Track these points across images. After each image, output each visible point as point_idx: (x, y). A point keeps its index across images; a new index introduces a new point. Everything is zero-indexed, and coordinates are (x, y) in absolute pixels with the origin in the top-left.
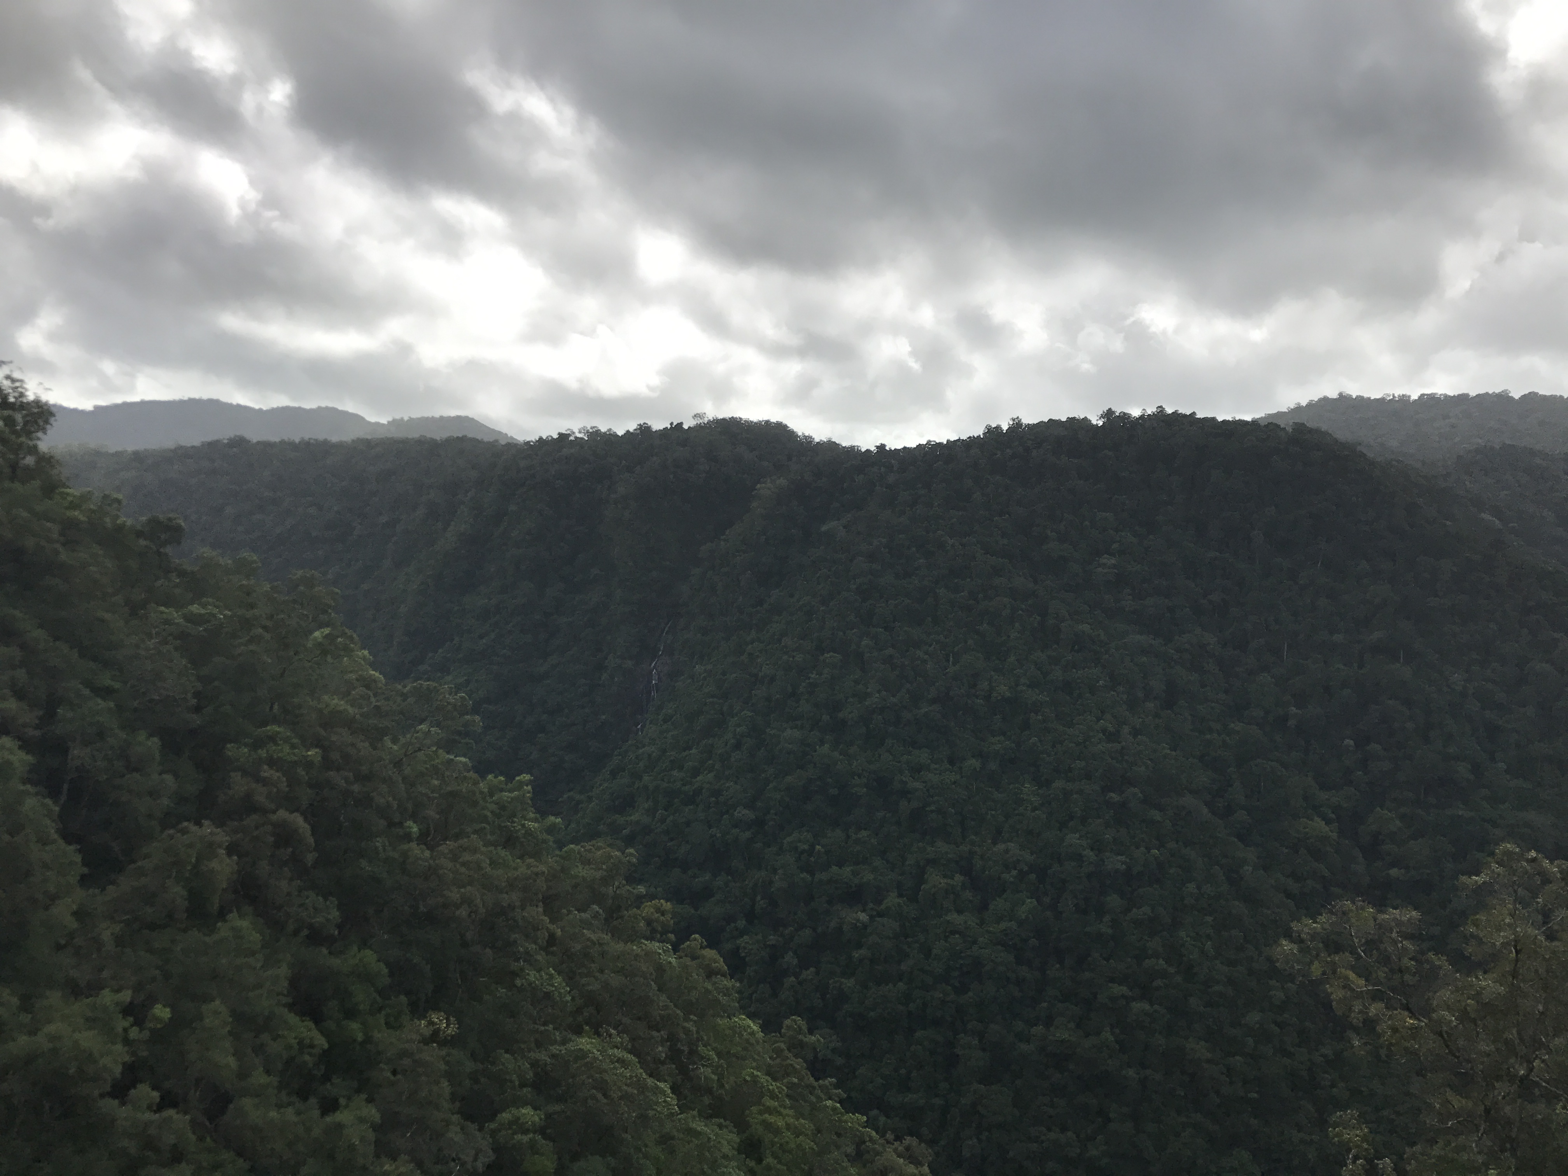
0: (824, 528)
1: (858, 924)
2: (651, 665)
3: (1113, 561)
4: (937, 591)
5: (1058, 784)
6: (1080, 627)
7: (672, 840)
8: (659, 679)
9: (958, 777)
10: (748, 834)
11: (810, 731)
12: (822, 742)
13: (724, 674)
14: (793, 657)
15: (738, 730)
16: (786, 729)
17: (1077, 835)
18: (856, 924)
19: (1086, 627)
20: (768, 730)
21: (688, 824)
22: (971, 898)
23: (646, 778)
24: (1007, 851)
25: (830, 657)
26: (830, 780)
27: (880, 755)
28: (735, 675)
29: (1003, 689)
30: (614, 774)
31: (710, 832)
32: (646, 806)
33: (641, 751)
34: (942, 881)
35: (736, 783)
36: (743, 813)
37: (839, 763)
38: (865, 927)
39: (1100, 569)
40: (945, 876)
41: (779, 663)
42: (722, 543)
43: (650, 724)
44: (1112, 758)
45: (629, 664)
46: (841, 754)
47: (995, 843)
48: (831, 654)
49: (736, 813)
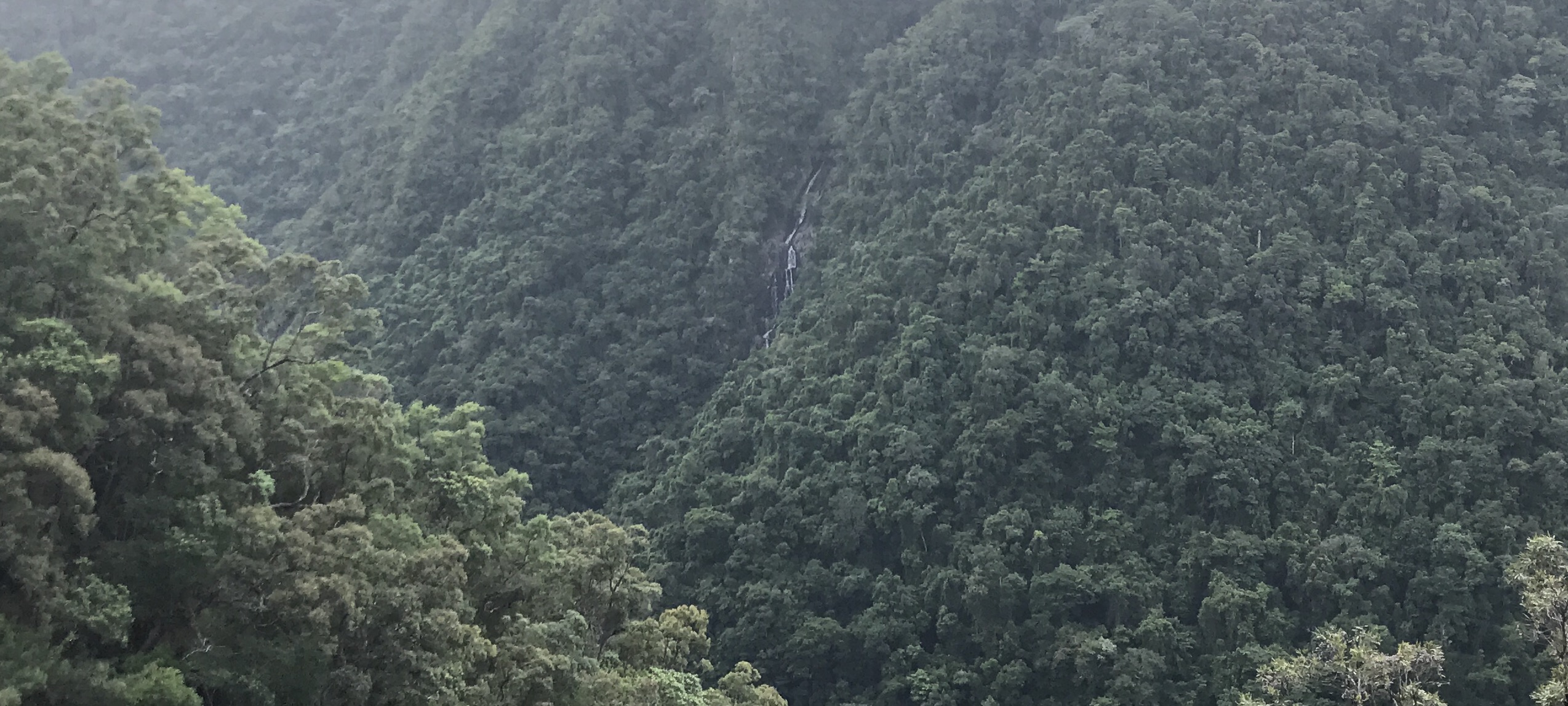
0: (1061, 27)
1: (1099, 657)
2: (785, 240)
3: (1530, 84)
4: (1240, 129)
5: (1430, 443)
6: (1472, 191)
7: (808, 514)
8: (799, 263)
9: (1267, 426)
10: (928, 508)
11: (1029, 350)
12: (1048, 366)
13: (897, 256)
14: (1005, 231)
15: (915, 344)
16: (990, 344)
17: (1458, 526)
18: (1095, 656)
19: (1481, 191)
20: (961, 346)
21: (834, 489)
22: (1283, 621)
23: (770, 416)
24: (1343, 547)
25: (1064, 232)
26: (1057, 427)
27: (1140, 389)
28: (911, 258)
29: (1342, 288)
30: (723, 409)
31: (868, 504)
32: (770, 460)
33: (765, 373)
34: (1235, 591)
35: (910, 429)
36: (917, 475)
37: (1074, 401)
38: (1110, 659)
39: (1508, 98)
40: (1242, 585)
41: (983, 239)
42: (900, 49)
43: (782, 332)
44: (1519, 404)
45: (751, 237)
46: (1077, 387)
47: (1323, 536)
48: (1065, 227)
49: (909, 476)
